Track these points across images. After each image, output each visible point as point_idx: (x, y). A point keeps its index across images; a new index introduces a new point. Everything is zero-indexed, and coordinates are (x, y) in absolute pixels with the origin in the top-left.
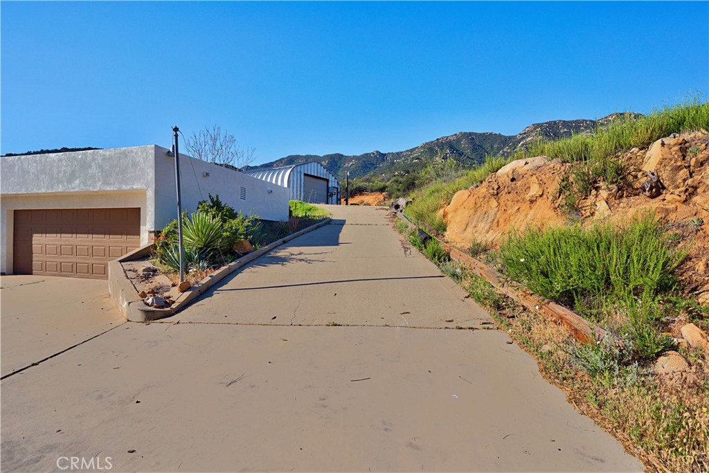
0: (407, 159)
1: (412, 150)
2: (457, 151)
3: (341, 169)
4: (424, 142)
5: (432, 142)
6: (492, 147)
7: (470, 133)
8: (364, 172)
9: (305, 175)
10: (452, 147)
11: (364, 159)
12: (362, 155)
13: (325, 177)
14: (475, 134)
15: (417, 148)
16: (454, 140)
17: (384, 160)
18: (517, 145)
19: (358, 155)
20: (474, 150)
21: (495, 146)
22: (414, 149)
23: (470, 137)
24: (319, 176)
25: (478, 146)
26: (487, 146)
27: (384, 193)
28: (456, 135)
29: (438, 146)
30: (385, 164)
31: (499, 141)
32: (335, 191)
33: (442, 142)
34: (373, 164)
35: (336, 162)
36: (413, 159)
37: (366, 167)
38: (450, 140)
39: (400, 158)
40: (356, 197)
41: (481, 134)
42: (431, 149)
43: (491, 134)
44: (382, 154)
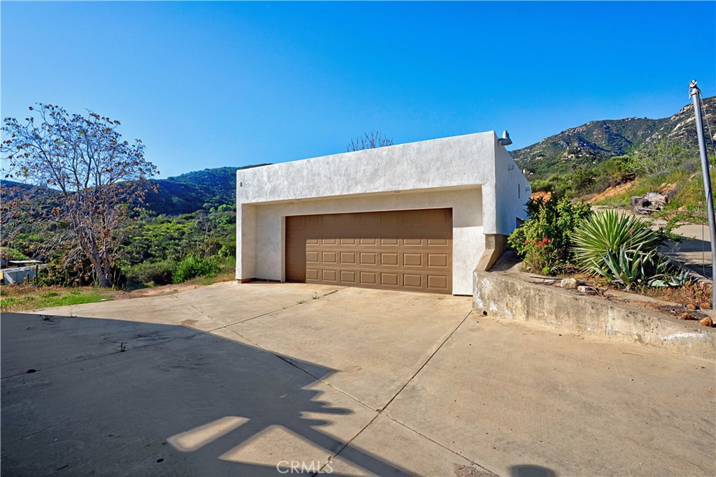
0: (527, 157)
1: (531, 147)
2: (588, 143)
4: (546, 137)
5: (556, 136)
6: (635, 135)
7: (604, 121)
10: (581, 140)
14: (612, 122)
15: (538, 144)
16: (584, 132)
18: (672, 129)
20: (611, 140)
21: (640, 133)
22: (534, 145)
23: (605, 126)
25: (616, 135)
26: (628, 135)
28: (585, 125)
29: (564, 140)
31: (644, 127)
33: (568, 135)
36: (534, 156)
38: (578, 132)
39: (518, 157)
41: (619, 121)
42: (556, 144)
43: (633, 119)
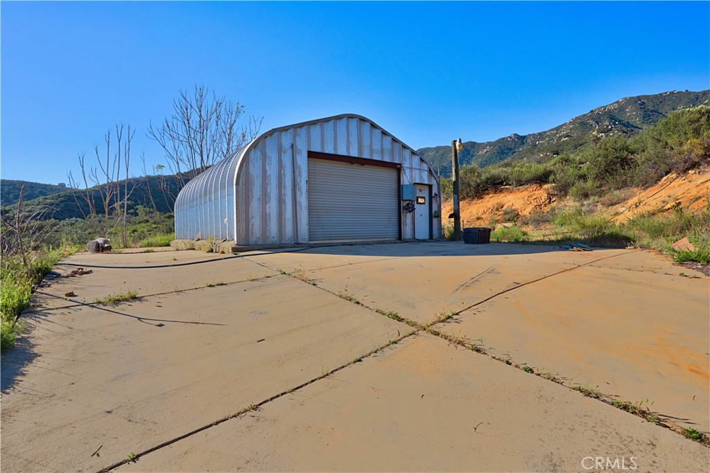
0: (553, 139)
1: (557, 129)
2: (620, 121)
3: (474, 158)
4: (574, 117)
5: (584, 115)
7: (638, 97)
8: (501, 159)
9: (311, 155)
10: (612, 118)
11: (500, 145)
12: (497, 141)
13: (387, 159)
14: (647, 97)
15: (565, 124)
16: (615, 109)
17: (523, 143)
19: (493, 141)
22: (561, 126)
23: (639, 102)
24: (366, 156)
25: (652, 111)
27: (545, 186)
28: (617, 102)
29: (593, 119)
30: (525, 147)
31: (685, 100)
32: (426, 194)
33: (598, 114)
34: (511, 149)
35: (469, 151)
36: (560, 138)
37: (503, 153)
38: (609, 110)
39: (543, 139)
40: (487, 197)
41: (655, 96)
42: (582, 123)
43: (672, 92)
44: (521, 137)
